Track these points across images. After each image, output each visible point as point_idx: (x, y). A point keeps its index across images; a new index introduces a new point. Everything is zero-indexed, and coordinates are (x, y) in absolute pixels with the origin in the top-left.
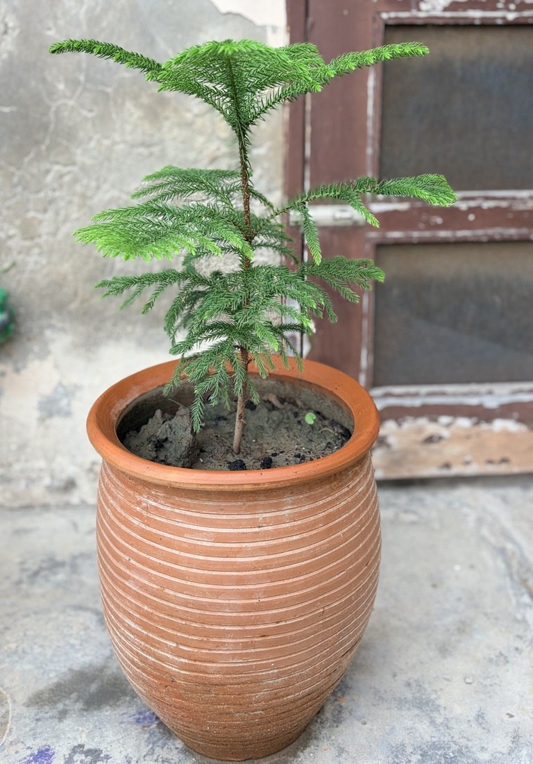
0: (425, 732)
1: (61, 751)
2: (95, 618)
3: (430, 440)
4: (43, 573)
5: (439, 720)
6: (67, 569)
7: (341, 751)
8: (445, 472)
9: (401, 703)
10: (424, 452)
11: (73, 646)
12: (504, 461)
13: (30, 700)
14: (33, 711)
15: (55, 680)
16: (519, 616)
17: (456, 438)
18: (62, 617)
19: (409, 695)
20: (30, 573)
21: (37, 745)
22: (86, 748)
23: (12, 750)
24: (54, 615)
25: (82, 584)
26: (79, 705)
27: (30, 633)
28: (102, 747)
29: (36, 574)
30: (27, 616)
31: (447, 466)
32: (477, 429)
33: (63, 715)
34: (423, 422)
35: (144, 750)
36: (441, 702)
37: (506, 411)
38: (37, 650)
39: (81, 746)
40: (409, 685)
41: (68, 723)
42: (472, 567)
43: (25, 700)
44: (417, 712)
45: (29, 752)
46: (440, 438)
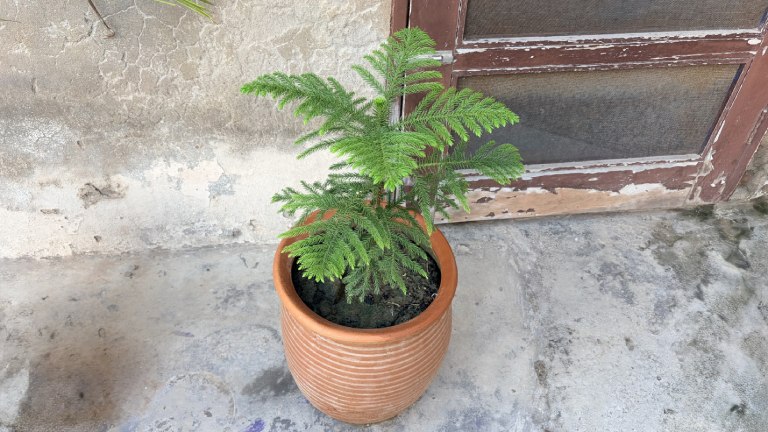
0: (467, 402)
1: (268, 421)
2: (271, 333)
3: (482, 200)
4: (231, 300)
5: (475, 395)
6: (246, 296)
7: (421, 415)
8: (490, 218)
9: (455, 384)
10: (478, 207)
11: (261, 354)
12: (530, 210)
13: (244, 390)
14: (246, 397)
15: (255, 377)
16: (526, 325)
17: (501, 199)
18: (250, 333)
19: (459, 381)
20: (222, 300)
21: (254, 418)
22: (282, 418)
23: (240, 422)
24: (244, 332)
25: (258, 309)
26: (272, 393)
27: (233, 345)
28: (291, 418)
29: (226, 301)
30: (227, 333)
31: (492, 214)
32: (515, 193)
33: (264, 400)
34: (478, 190)
35: (314, 419)
36: (476, 384)
37: (536, 182)
38: (240, 357)
39: (279, 418)
40: (459, 373)
41: (268, 404)
42: (501, 290)
43: (241, 390)
44: (462, 390)
45: (250, 423)
46: (490, 199)
